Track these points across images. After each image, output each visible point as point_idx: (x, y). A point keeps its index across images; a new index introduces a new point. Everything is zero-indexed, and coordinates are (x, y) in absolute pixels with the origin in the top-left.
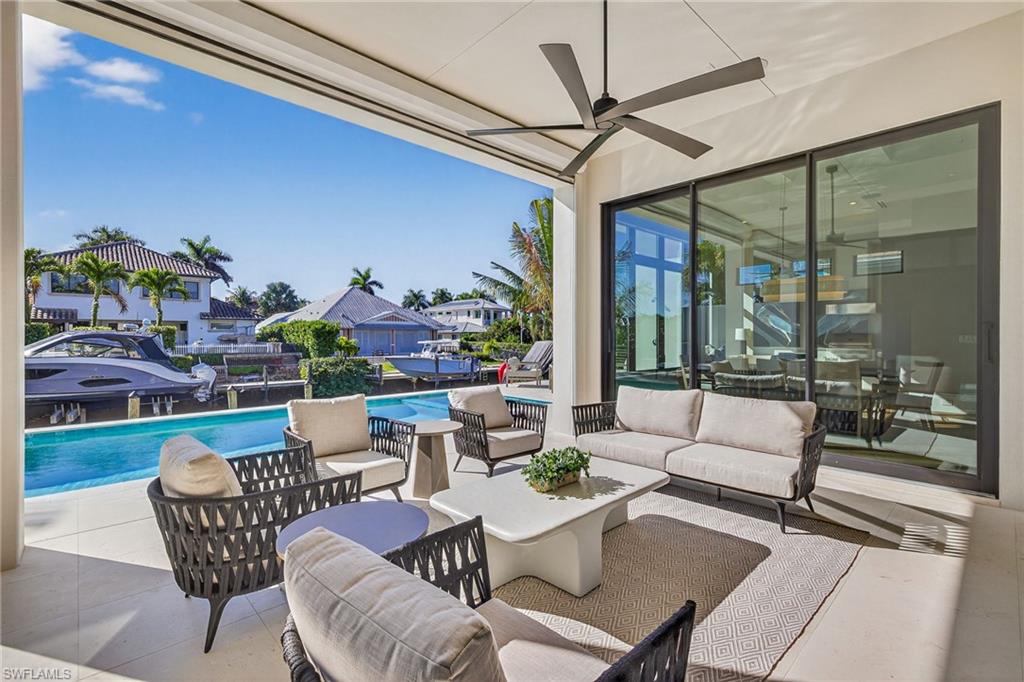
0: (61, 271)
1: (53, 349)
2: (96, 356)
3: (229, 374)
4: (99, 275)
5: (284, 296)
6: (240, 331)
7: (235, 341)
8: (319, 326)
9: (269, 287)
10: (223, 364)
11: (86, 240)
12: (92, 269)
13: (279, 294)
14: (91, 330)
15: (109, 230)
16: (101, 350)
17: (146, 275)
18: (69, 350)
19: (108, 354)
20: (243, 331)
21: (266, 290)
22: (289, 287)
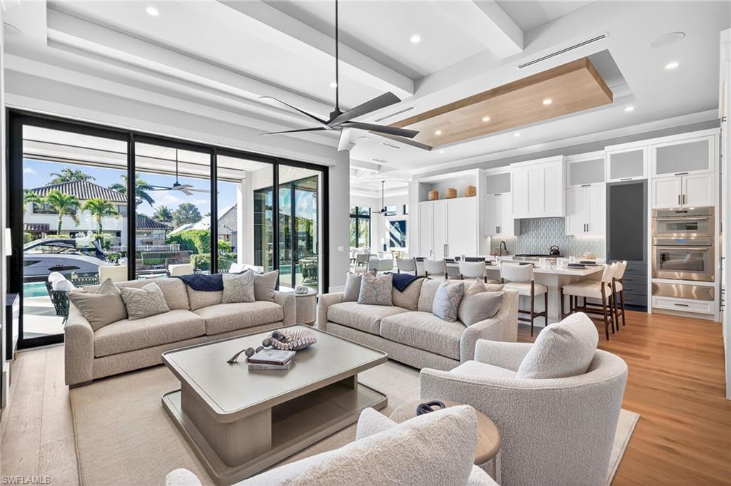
0: (38, 201)
1: (34, 248)
2: (59, 253)
3: (144, 263)
4: (62, 203)
5: (191, 212)
6: (155, 237)
7: (151, 243)
8: (203, 234)
9: (180, 206)
10: (141, 258)
11: (57, 177)
12: (58, 200)
13: (187, 211)
14: (56, 237)
15: (72, 170)
16: (62, 249)
17: (91, 203)
18: (42, 249)
19: (66, 252)
20: (157, 236)
21: (178, 208)
22: (194, 206)
